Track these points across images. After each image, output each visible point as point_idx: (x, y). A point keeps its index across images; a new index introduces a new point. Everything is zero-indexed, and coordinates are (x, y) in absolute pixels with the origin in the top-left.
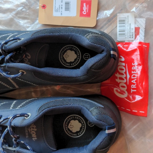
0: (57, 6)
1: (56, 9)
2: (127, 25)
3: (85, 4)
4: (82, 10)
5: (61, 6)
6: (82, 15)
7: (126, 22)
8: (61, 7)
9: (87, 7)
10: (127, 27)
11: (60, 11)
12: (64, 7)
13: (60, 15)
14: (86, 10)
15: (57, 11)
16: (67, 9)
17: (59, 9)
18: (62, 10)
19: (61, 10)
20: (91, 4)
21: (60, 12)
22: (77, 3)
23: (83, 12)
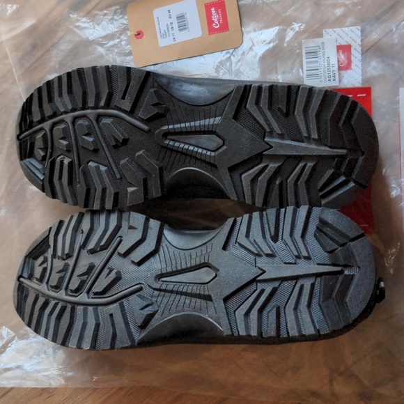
0: (164, 28)
1: (163, 32)
2: (322, 60)
3: (213, 10)
4: (210, 22)
5: (169, 25)
6: (212, 30)
7: (320, 54)
8: (170, 27)
9: (218, 14)
10: (322, 63)
11: (171, 35)
12: (176, 26)
13: (172, 42)
14: (219, 20)
15: (164, 36)
16: (183, 27)
17: (168, 31)
18: (173, 32)
19: (171, 32)
20: (224, 6)
21: (172, 37)
22: (198, 11)
23: (214, 24)
